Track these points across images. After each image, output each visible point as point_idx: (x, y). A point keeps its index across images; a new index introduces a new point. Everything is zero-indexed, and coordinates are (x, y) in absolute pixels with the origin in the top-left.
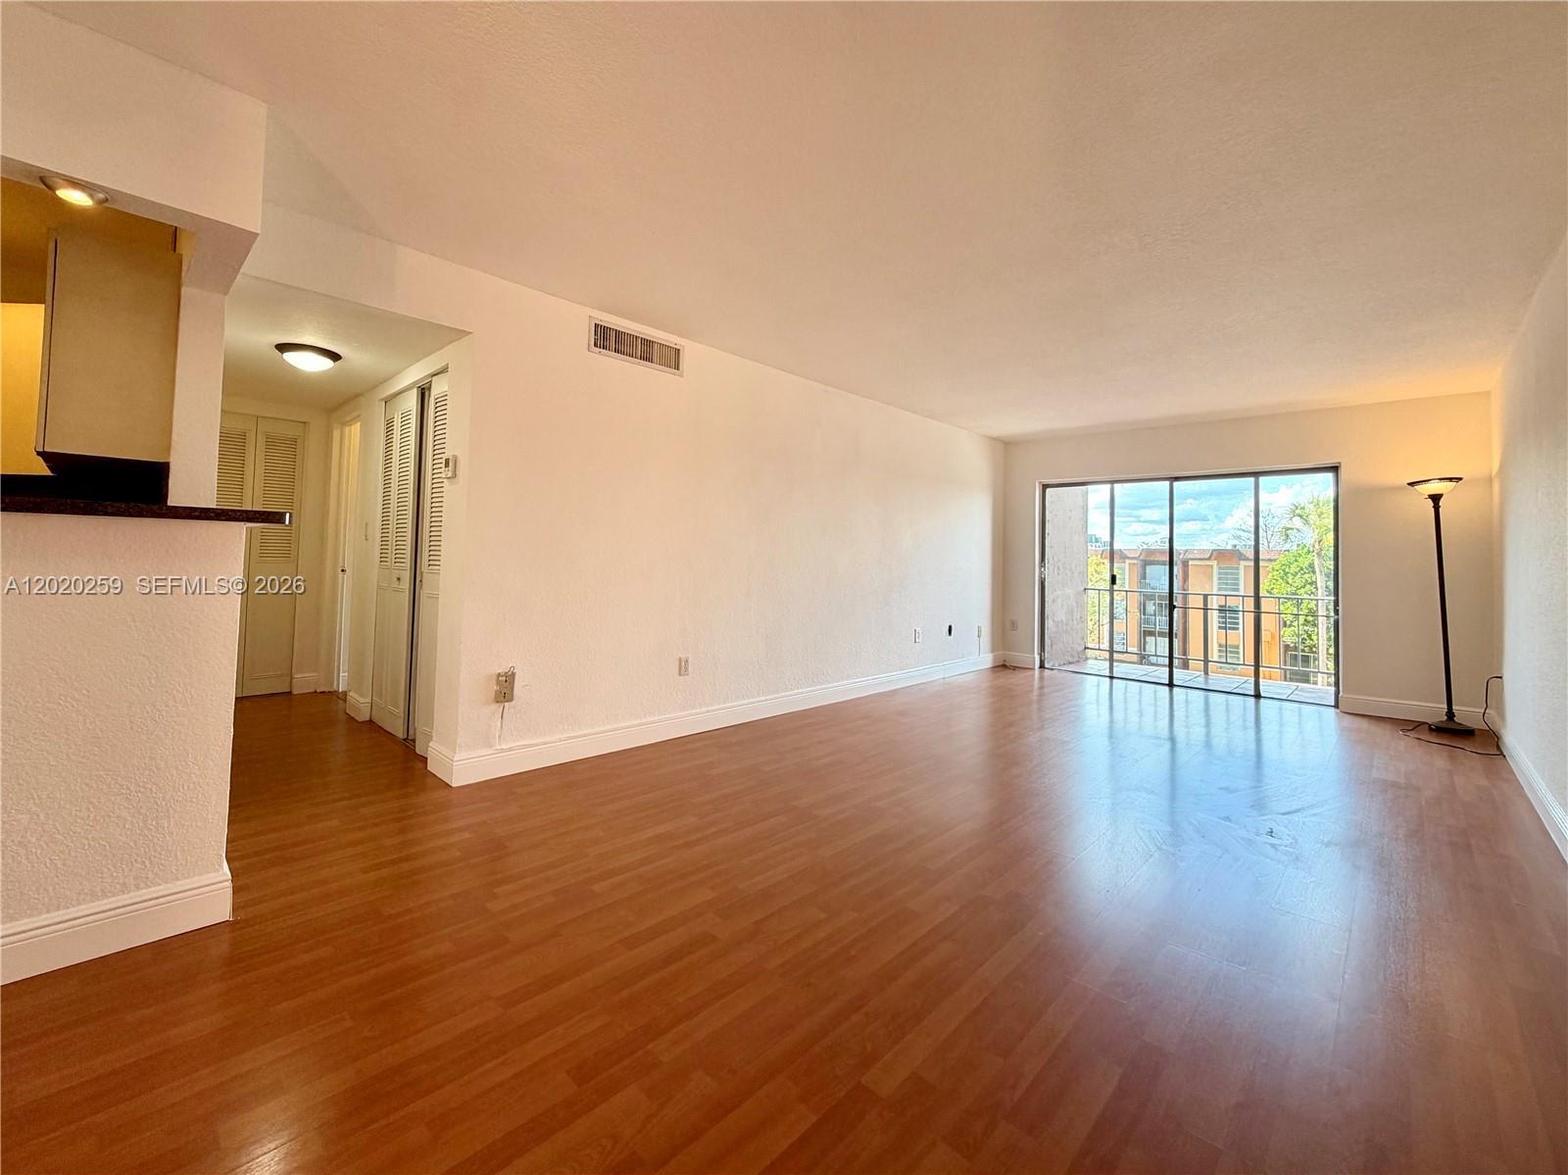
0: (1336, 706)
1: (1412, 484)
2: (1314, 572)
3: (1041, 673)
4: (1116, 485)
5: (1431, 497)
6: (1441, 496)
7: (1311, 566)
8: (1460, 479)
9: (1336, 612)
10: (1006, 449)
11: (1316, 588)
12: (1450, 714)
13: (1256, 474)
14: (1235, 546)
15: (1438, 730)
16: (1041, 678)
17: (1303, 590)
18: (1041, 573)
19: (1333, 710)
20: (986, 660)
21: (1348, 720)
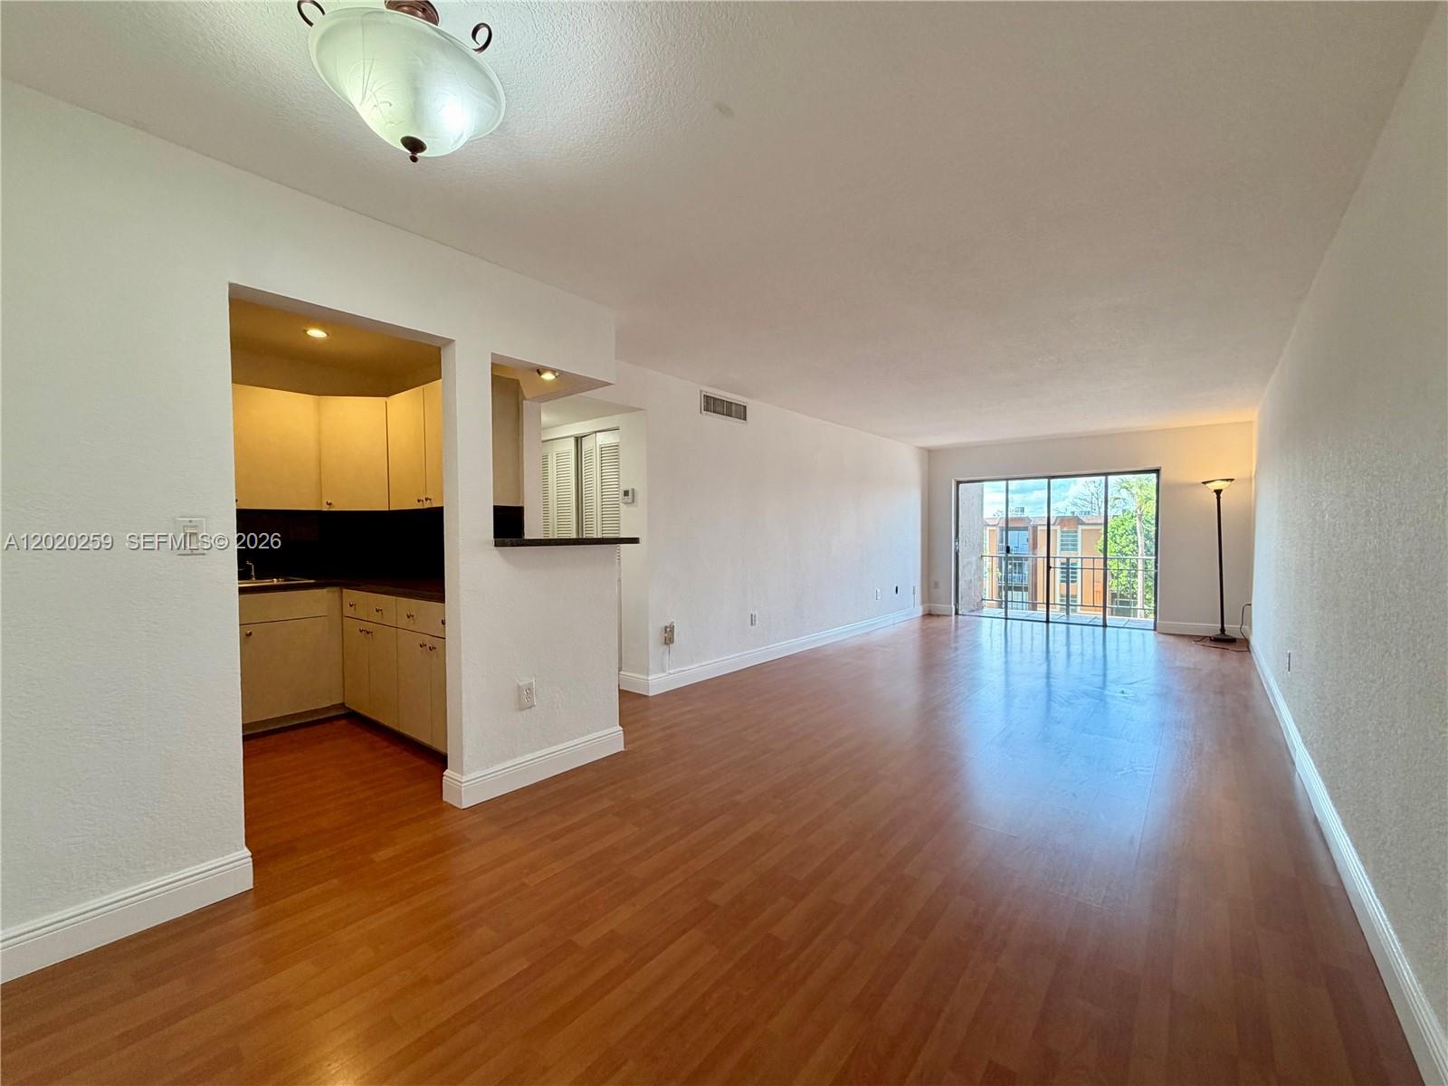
0: (1155, 630)
1: (1204, 483)
2: (1136, 533)
3: (956, 618)
4: (1010, 482)
5: (1216, 491)
6: (1221, 490)
7: (1134, 528)
8: (1232, 480)
9: (1156, 567)
10: (931, 457)
11: (1137, 546)
12: (1223, 630)
13: (1106, 474)
14: (1073, 513)
15: (1216, 640)
16: (956, 622)
17: (1127, 549)
18: (956, 546)
19: (1152, 632)
20: (919, 611)
21: (1162, 638)
